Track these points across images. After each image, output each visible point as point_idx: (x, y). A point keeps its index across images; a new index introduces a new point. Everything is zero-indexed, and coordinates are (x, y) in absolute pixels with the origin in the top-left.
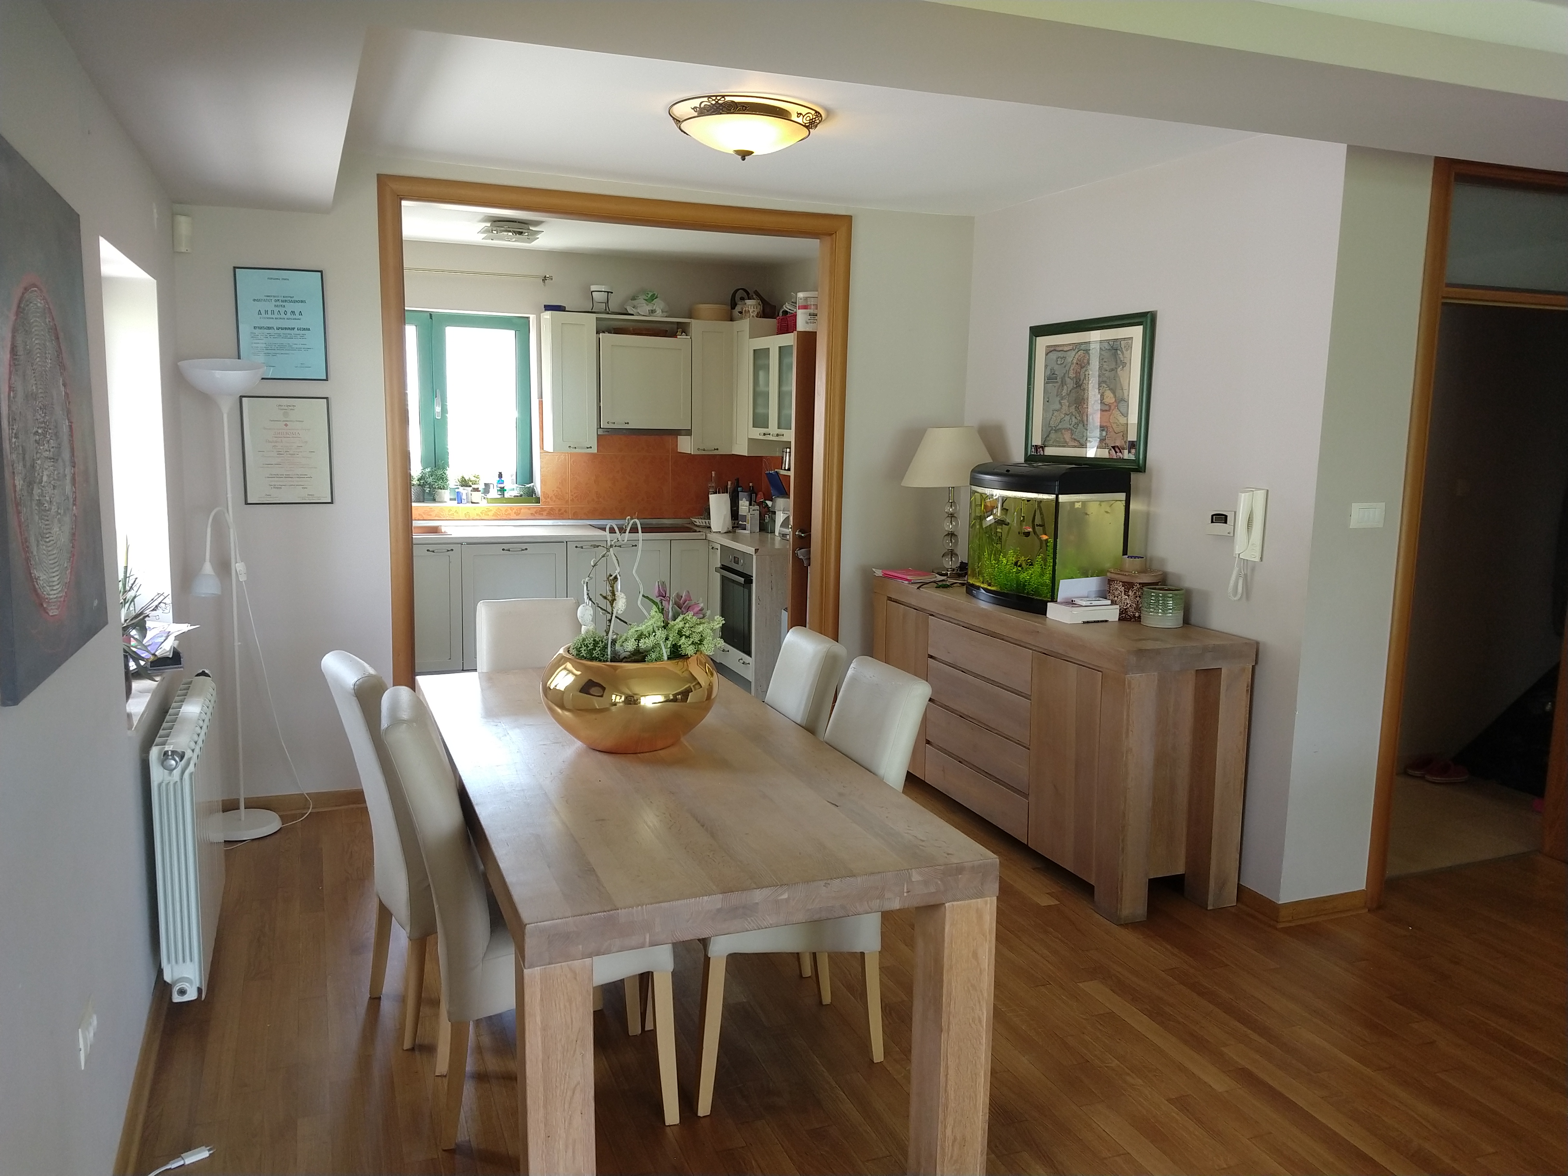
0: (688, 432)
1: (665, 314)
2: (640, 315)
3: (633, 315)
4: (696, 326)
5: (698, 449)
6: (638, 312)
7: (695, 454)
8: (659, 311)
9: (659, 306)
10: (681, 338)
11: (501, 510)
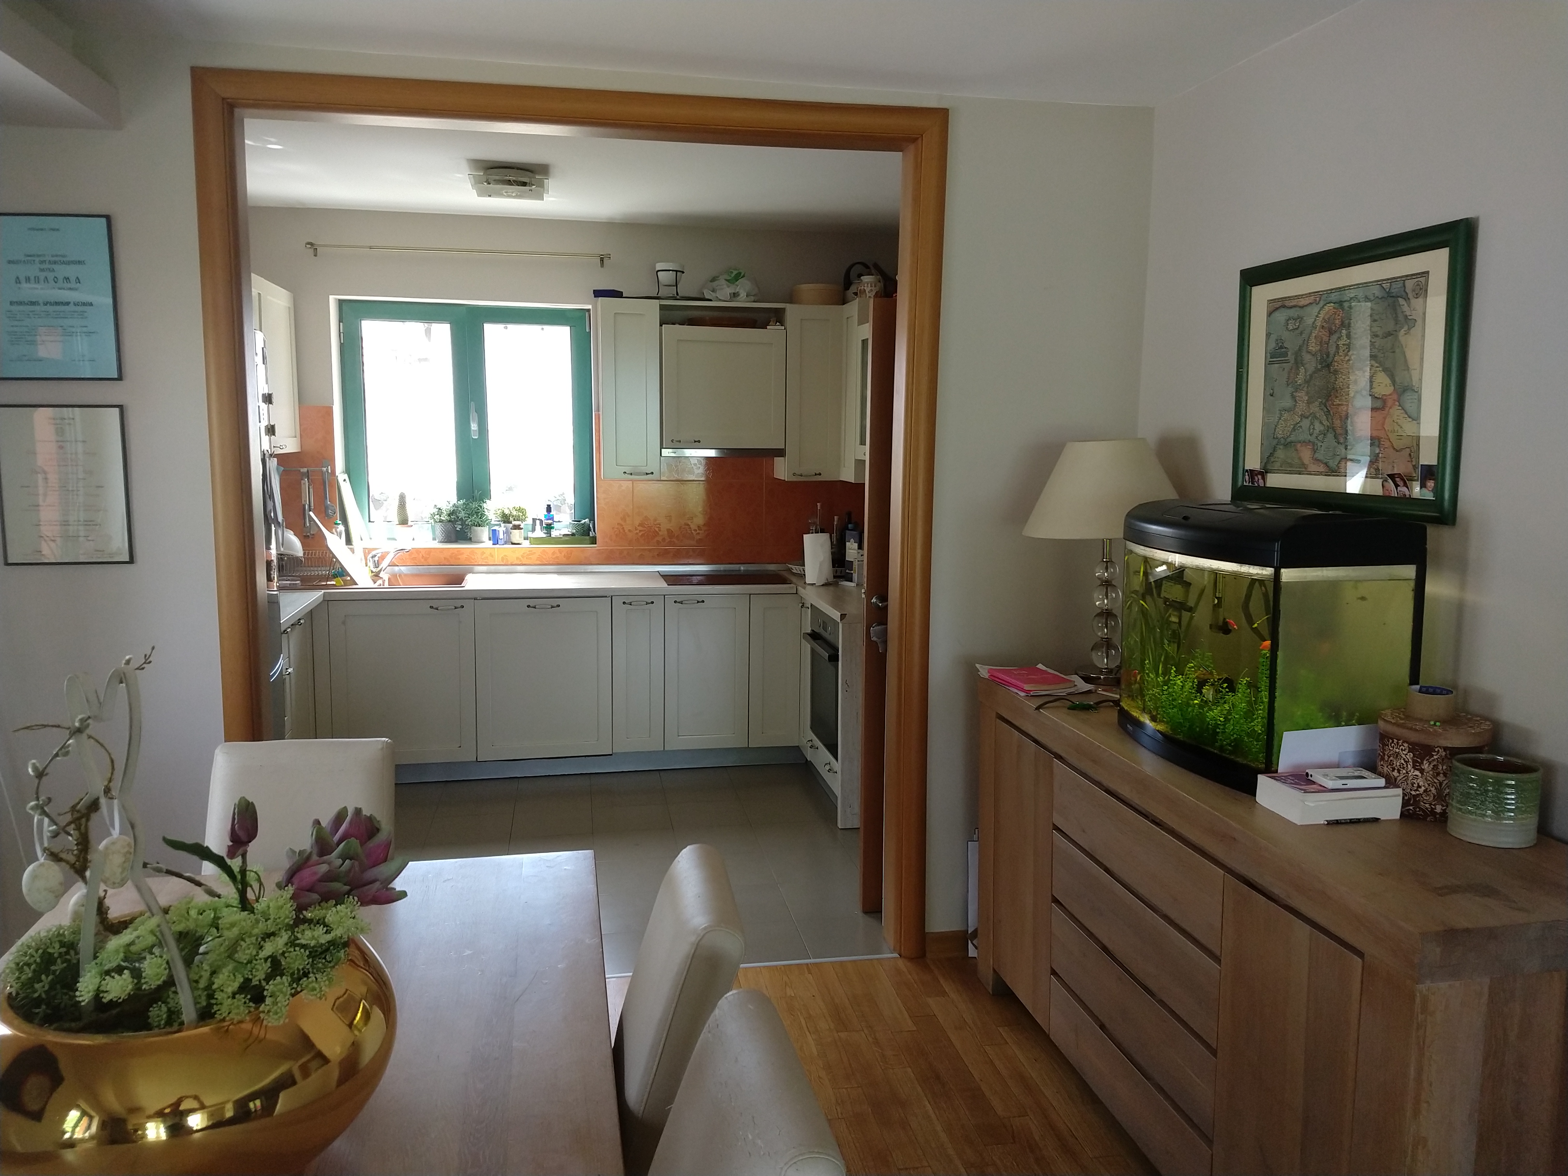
0: (781, 453)
1: (752, 298)
2: (720, 300)
3: (711, 300)
4: (792, 312)
5: (794, 474)
6: (717, 297)
7: (789, 480)
8: (743, 295)
9: (743, 288)
10: (773, 330)
11: (547, 553)
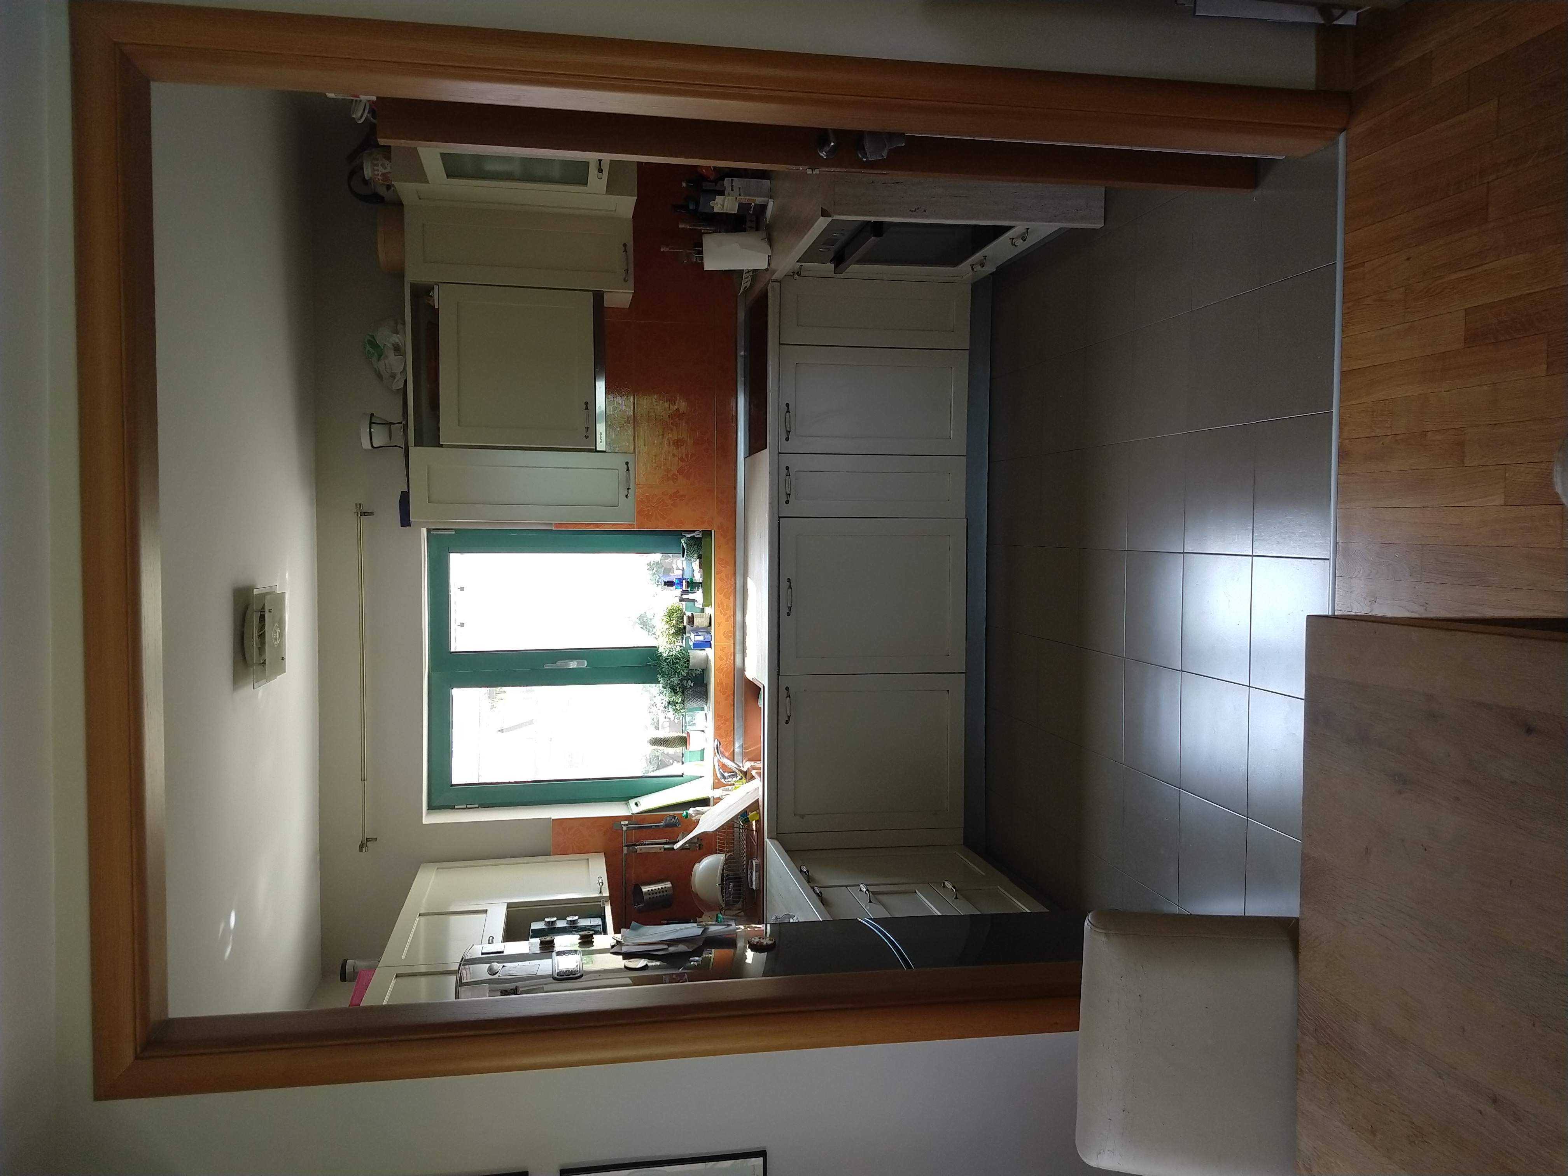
0: (598, 297)
1: (400, 327)
2: (405, 369)
3: (406, 381)
4: (415, 274)
5: (626, 280)
6: (401, 372)
7: (633, 289)
8: (396, 339)
9: (387, 338)
10: (441, 300)
11: (721, 587)
